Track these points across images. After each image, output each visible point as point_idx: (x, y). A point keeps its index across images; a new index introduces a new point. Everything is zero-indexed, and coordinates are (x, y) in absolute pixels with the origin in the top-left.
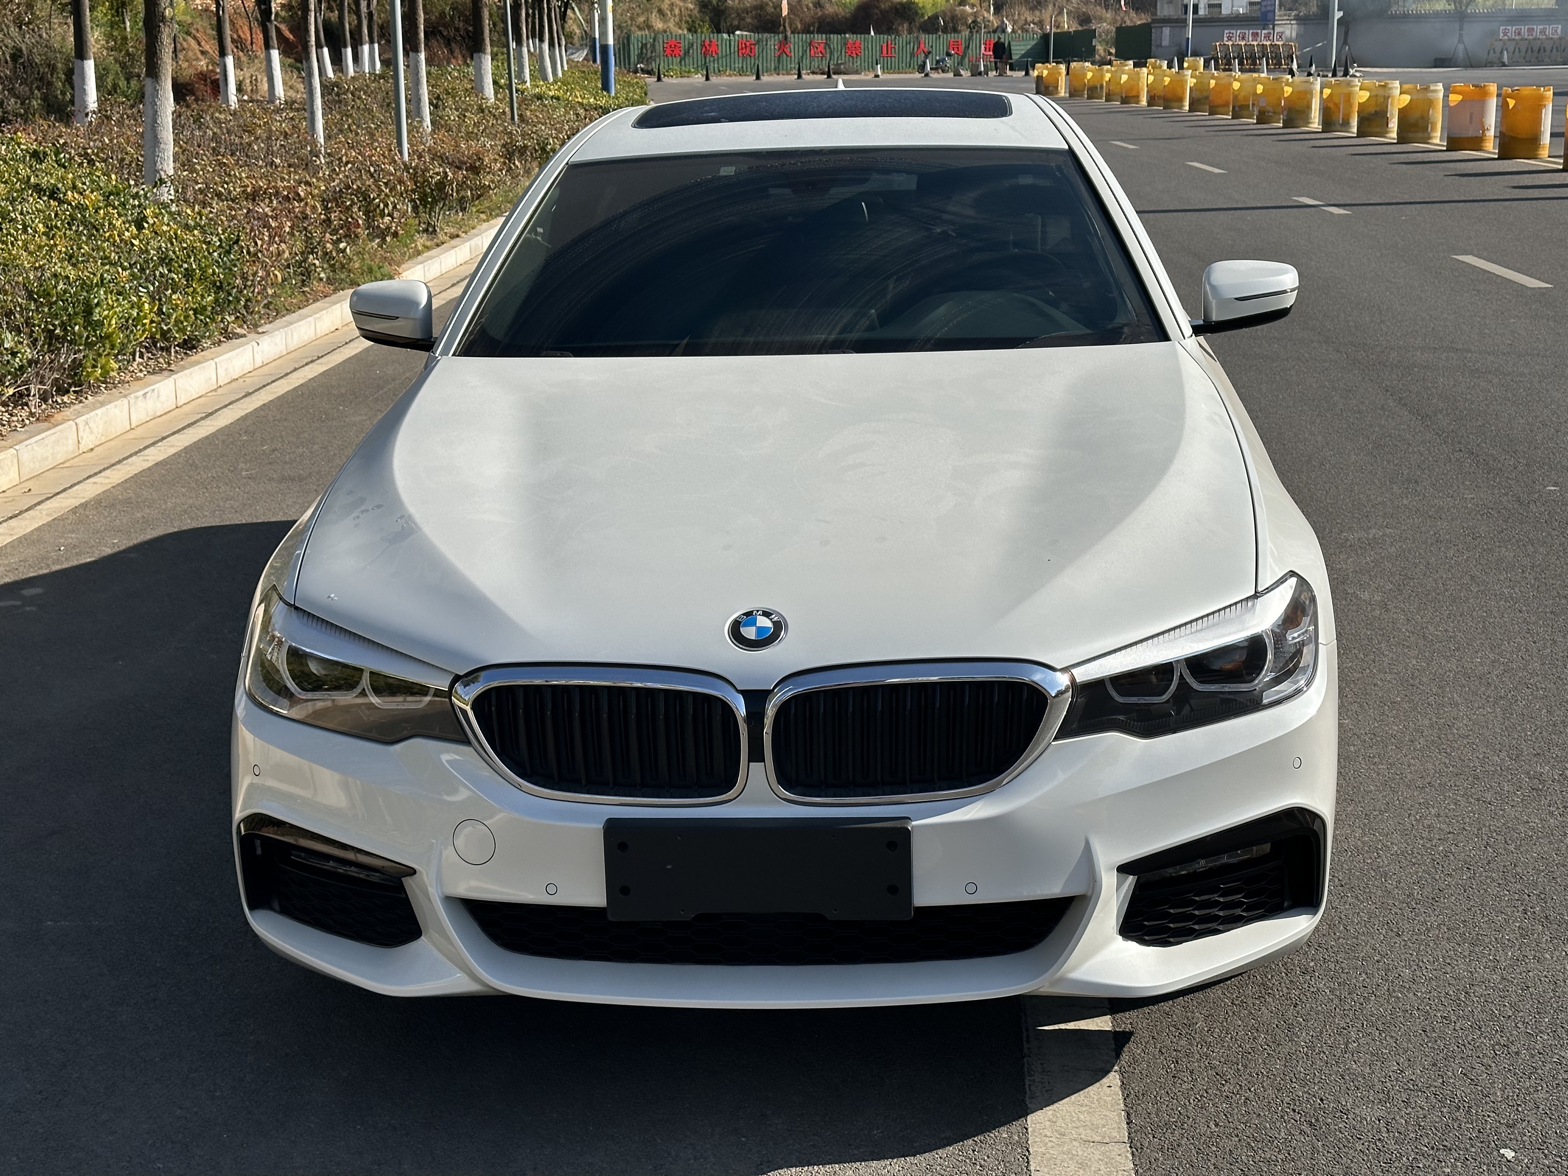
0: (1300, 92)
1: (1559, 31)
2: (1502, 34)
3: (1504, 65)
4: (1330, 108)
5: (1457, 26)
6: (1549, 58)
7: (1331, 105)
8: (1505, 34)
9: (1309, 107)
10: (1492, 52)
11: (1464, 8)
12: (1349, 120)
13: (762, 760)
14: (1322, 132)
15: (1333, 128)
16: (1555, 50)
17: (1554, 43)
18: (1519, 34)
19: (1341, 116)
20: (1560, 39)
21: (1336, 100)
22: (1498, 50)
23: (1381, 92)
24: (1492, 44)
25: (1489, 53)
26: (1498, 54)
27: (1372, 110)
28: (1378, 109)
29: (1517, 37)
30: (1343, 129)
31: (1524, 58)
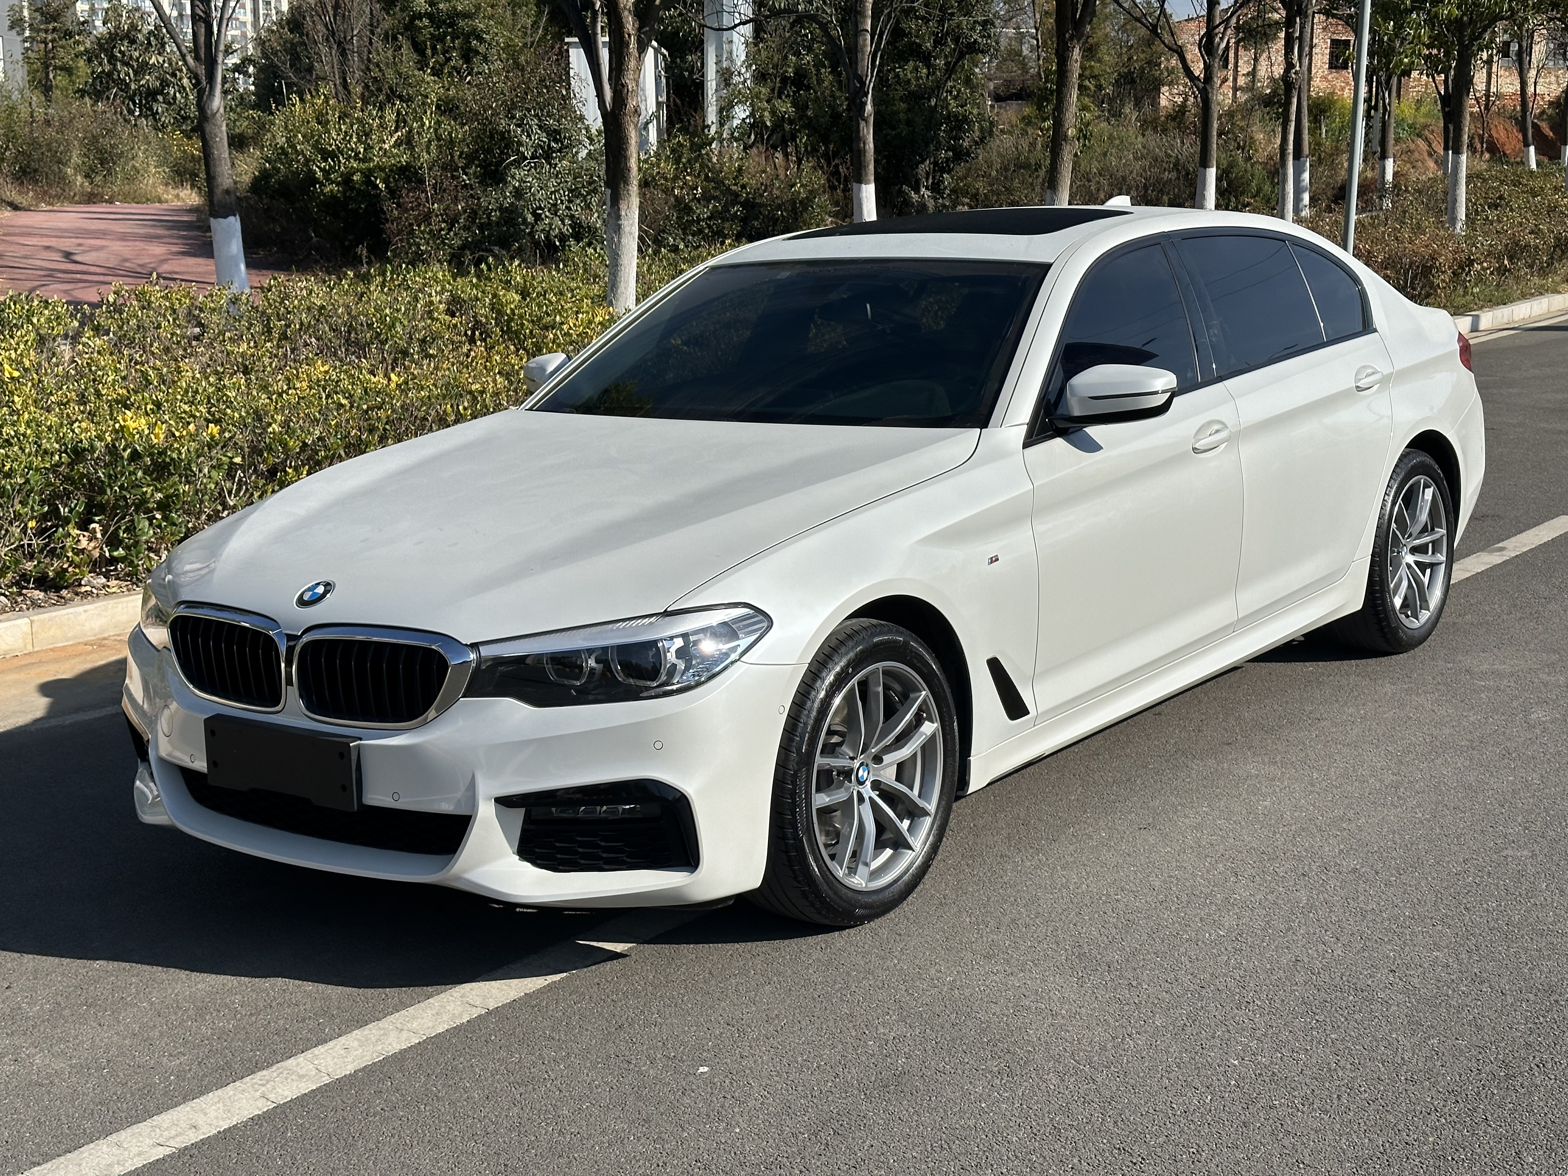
13: (292, 685)
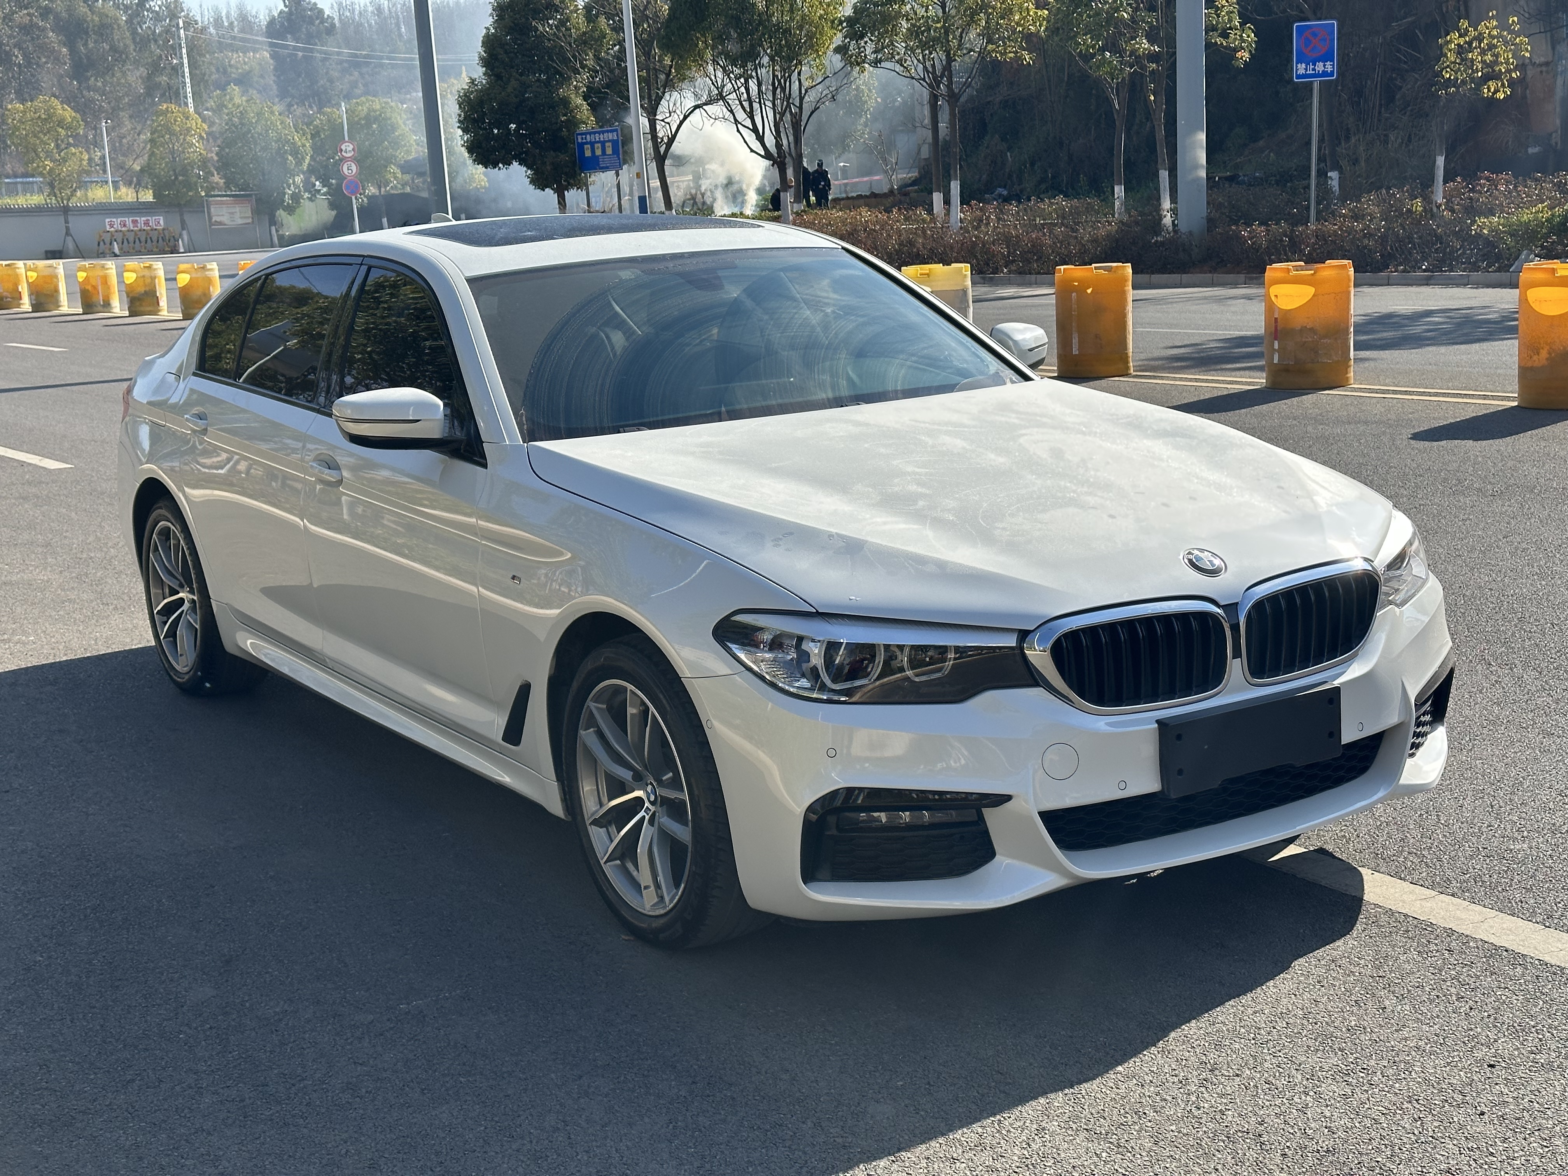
0: (44, 277)
1: (162, 222)
2: (108, 227)
3: (116, 256)
4: (88, 290)
5: (62, 219)
6: (157, 247)
7: (89, 288)
8: (112, 226)
9: (56, 291)
10: (102, 243)
11: (65, 202)
12: (109, 301)
14: (83, 314)
15: (95, 309)
16: (160, 239)
17: (159, 234)
18: (125, 226)
19: (101, 298)
20: (164, 229)
21: (93, 282)
22: (107, 241)
23: (147, 273)
24: (101, 236)
25: (99, 245)
26: (108, 244)
27: (141, 289)
28: (147, 289)
29: (123, 229)
30: (106, 310)
31: (133, 248)
